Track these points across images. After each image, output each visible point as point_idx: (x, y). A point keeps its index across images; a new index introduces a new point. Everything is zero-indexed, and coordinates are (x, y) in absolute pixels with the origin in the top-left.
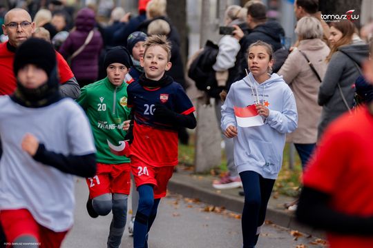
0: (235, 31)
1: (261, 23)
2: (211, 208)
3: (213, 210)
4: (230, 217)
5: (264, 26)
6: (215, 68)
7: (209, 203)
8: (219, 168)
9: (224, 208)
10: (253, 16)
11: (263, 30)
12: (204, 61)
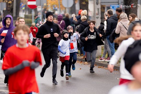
0: (105, 18)
1: (111, 16)
2: (100, 67)
3: (101, 67)
4: (106, 69)
5: (112, 17)
6: (104, 30)
7: (99, 66)
8: (101, 56)
9: (103, 67)
10: (109, 14)
11: (112, 18)
12: (101, 28)
